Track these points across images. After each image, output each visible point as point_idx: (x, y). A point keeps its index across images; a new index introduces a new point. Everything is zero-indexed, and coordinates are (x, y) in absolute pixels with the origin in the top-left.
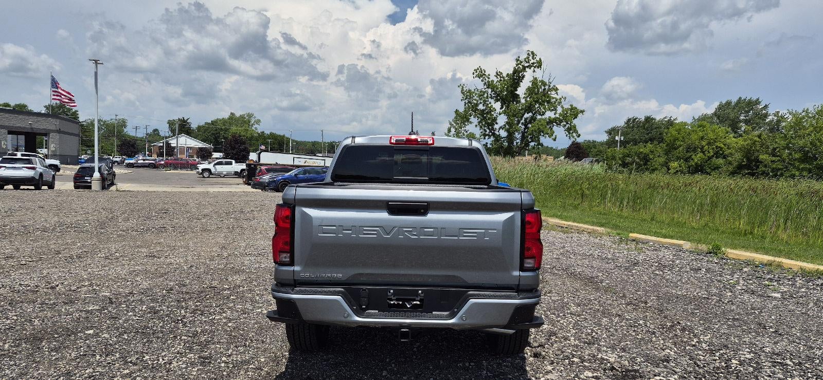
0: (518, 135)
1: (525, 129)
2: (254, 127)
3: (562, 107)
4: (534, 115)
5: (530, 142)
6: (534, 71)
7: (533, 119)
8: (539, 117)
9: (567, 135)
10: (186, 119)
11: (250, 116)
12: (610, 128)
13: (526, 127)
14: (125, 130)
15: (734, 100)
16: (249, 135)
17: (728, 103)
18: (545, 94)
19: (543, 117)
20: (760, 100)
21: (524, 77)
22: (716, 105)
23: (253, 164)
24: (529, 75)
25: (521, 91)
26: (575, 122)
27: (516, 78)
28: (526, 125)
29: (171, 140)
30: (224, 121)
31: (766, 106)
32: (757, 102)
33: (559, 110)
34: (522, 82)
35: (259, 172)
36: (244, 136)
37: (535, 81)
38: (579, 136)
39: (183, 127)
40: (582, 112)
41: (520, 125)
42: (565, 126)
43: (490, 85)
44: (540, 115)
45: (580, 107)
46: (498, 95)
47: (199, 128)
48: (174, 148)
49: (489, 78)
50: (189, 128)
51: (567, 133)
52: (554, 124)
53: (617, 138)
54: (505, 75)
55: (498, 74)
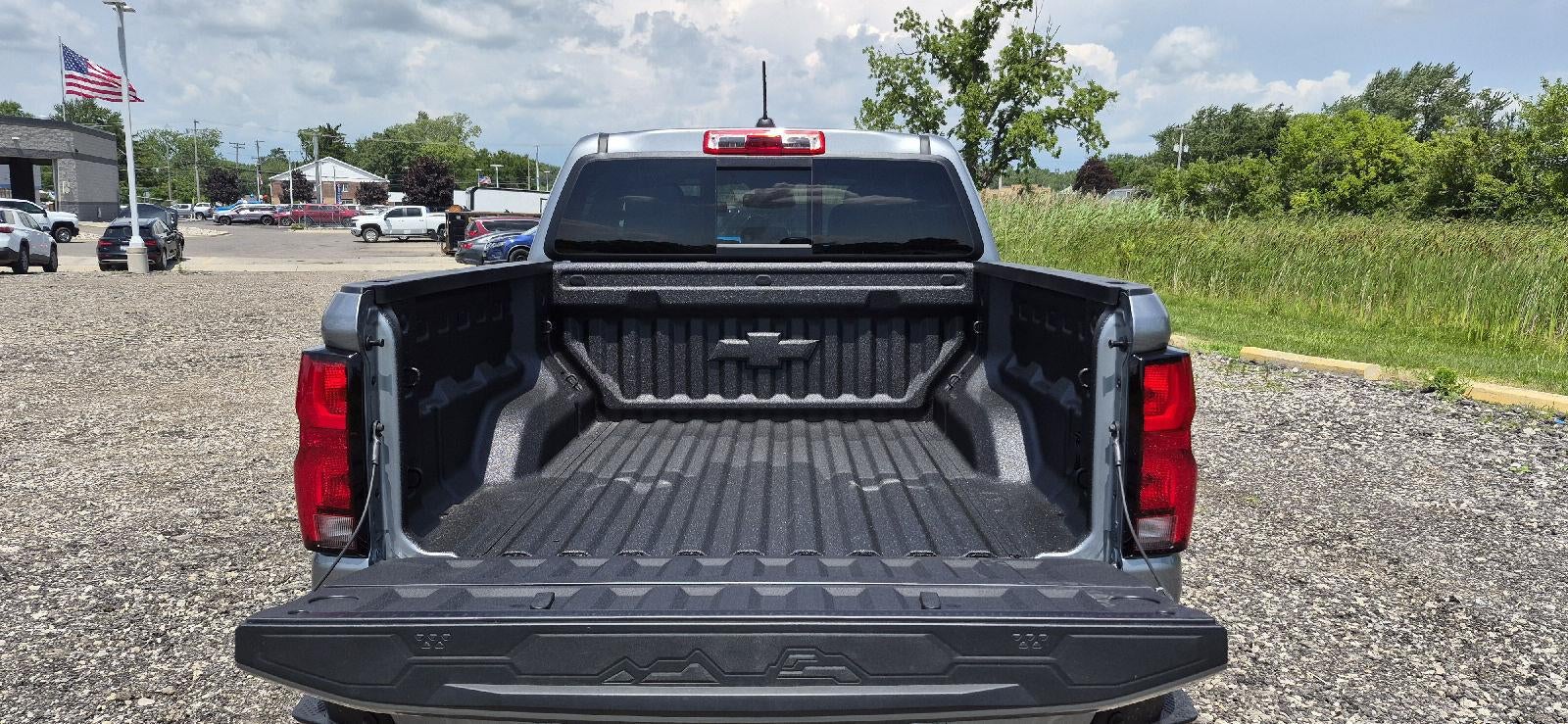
0: (986, 147)
1: (1000, 133)
2: (469, 140)
3: (1074, 86)
4: (1016, 103)
5: (1011, 159)
6: (1017, 15)
7: (1015, 113)
8: (1027, 108)
9: (1081, 145)
10: (333, 127)
11: (461, 119)
12: (1163, 128)
13: (1003, 130)
14: (217, 150)
15: (1406, 69)
16: (458, 157)
17: (1393, 75)
18: (1040, 61)
19: (1036, 108)
20: (1456, 67)
21: (996, 28)
22: (1370, 78)
23: (458, 214)
24: (1007, 23)
25: (991, 56)
26: (1098, 117)
27: (982, 29)
28: (1001, 124)
29: (308, 168)
30: (409, 131)
31: (1464, 80)
32: (1449, 72)
33: (1069, 93)
34: (992, 37)
35: (472, 229)
36: (449, 159)
37: (1017, 38)
38: (1106, 145)
39: (329, 144)
40: (1113, 96)
41: (990, 125)
42: (1079, 124)
43: (928, 45)
44: (1029, 103)
45: (1108, 88)
46: (946, 66)
47: (360, 145)
48: (312, 185)
49: (927, 31)
50: (340, 146)
51: (1083, 140)
52: (1058, 121)
53: (1176, 148)
54: (957, 24)
55: (946, 23)
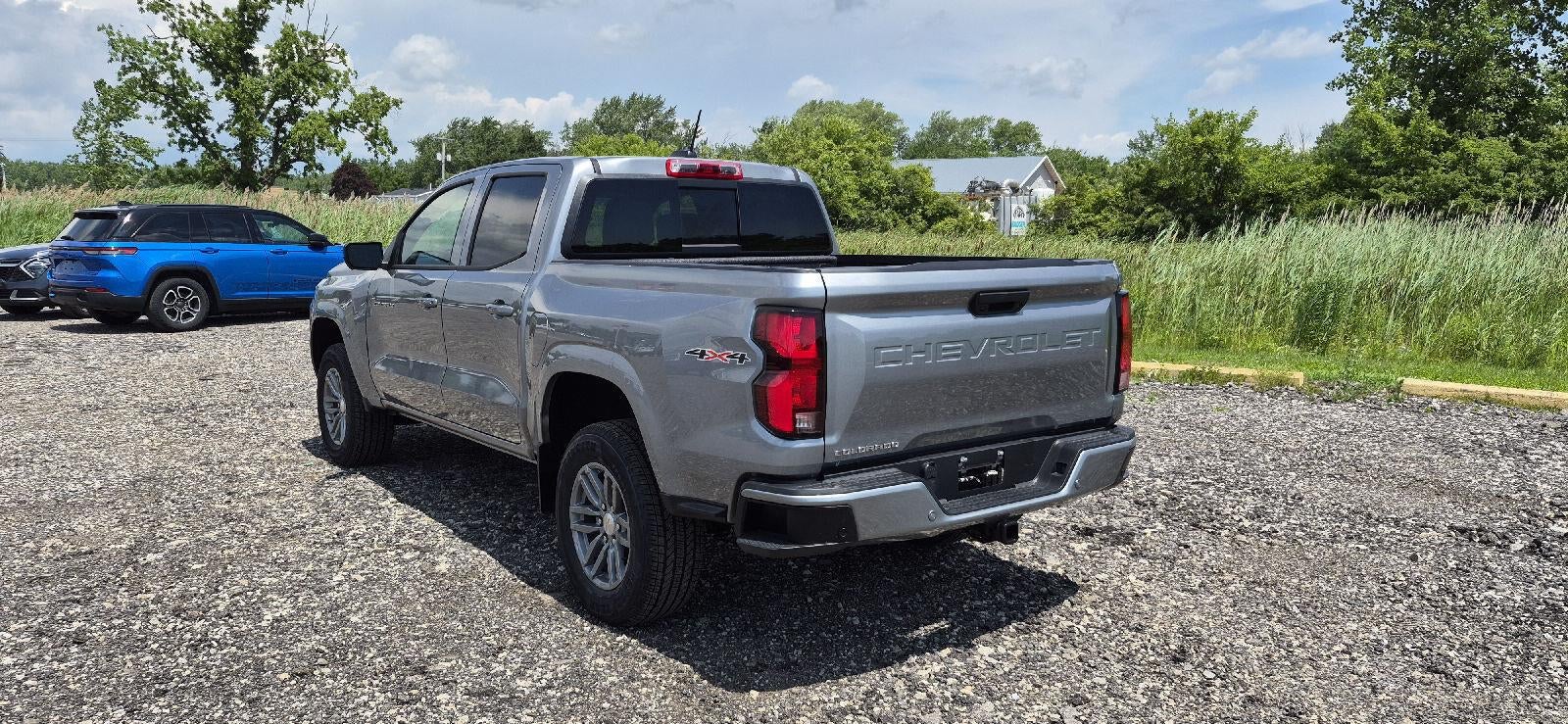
0: (263, 146)
1: (278, 132)
3: (352, 91)
4: (293, 102)
5: (294, 161)
6: (289, 10)
7: (293, 114)
8: (306, 109)
9: (369, 149)
12: (422, 137)
13: (281, 129)
15: (625, 98)
17: (616, 103)
18: (318, 58)
19: (316, 109)
21: (265, 20)
24: (277, 17)
25: (259, 50)
26: (384, 122)
27: (248, 22)
28: (279, 124)
33: (347, 96)
34: (261, 29)
37: (288, 35)
38: (394, 151)
40: (396, 103)
41: (266, 124)
42: (365, 129)
43: (182, 29)
44: (307, 103)
45: (392, 94)
46: (208, 55)
49: (182, 14)
51: (370, 145)
52: (342, 125)
54: (218, 11)
55: (203, 9)
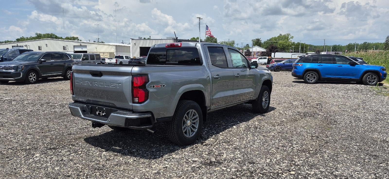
2: (290, 40)
10: (259, 39)
11: (288, 35)
14: (234, 45)
16: (287, 44)
29: (251, 49)
30: (275, 39)
35: (272, 62)
36: (285, 45)
39: (257, 43)
47: (264, 43)
48: (251, 52)
50: (260, 43)
